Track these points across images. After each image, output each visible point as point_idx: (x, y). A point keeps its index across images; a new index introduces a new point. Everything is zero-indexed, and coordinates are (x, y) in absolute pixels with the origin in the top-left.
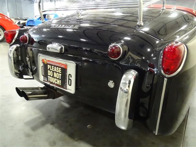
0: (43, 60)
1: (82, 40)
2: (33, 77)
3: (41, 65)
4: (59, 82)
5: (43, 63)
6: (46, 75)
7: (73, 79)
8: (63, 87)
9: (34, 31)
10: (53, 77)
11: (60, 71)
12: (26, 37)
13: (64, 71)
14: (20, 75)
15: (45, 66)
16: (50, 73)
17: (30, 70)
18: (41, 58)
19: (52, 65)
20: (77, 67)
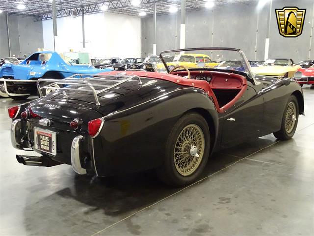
0: (37, 132)
1: (63, 116)
2: (33, 148)
3: (36, 136)
4: (47, 148)
5: (38, 134)
6: (39, 144)
7: (55, 144)
8: (50, 152)
9: (38, 107)
10: (44, 145)
11: (47, 140)
12: (26, 113)
13: (50, 139)
14: (21, 147)
15: (39, 136)
16: (42, 142)
17: (29, 142)
18: (37, 130)
19: (43, 135)
20: (57, 136)
